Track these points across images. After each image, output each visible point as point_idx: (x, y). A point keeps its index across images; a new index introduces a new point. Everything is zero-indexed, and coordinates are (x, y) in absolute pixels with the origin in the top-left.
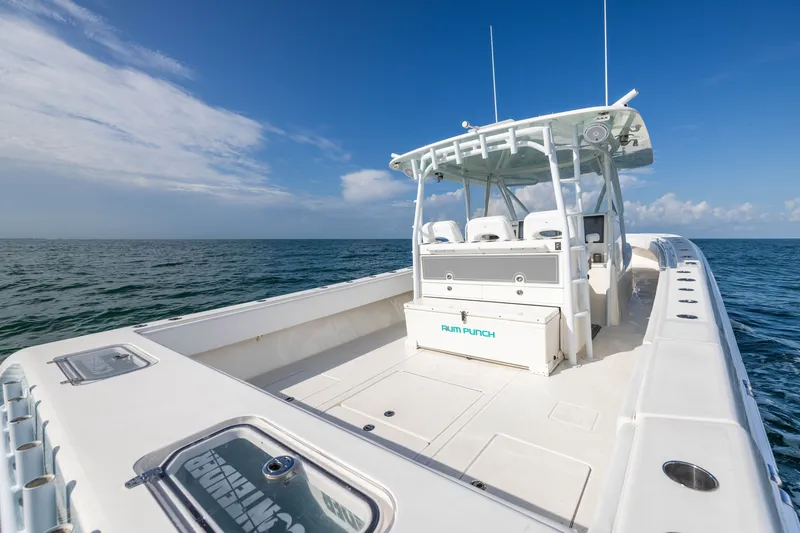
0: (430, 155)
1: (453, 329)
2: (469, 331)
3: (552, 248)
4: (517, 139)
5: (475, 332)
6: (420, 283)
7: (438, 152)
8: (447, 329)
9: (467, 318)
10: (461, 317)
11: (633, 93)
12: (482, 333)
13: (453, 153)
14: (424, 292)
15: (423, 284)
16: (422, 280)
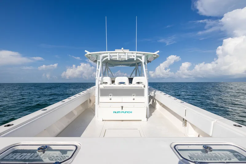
0: (108, 55)
1: (118, 112)
2: (123, 112)
3: (143, 87)
4: (137, 57)
5: (126, 112)
6: (99, 98)
7: (111, 54)
8: (115, 112)
9: (123, 108)
10: (121, 108)
11: (158, 51)
12: (128, 112)
13: (117, 56)
14: (100, 101)
15: (100, 98)
16: (100, 97)
